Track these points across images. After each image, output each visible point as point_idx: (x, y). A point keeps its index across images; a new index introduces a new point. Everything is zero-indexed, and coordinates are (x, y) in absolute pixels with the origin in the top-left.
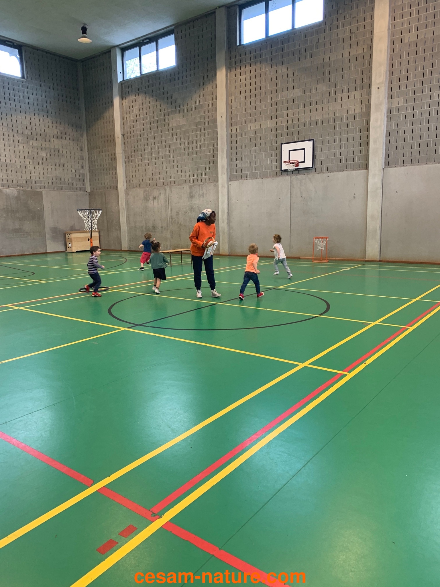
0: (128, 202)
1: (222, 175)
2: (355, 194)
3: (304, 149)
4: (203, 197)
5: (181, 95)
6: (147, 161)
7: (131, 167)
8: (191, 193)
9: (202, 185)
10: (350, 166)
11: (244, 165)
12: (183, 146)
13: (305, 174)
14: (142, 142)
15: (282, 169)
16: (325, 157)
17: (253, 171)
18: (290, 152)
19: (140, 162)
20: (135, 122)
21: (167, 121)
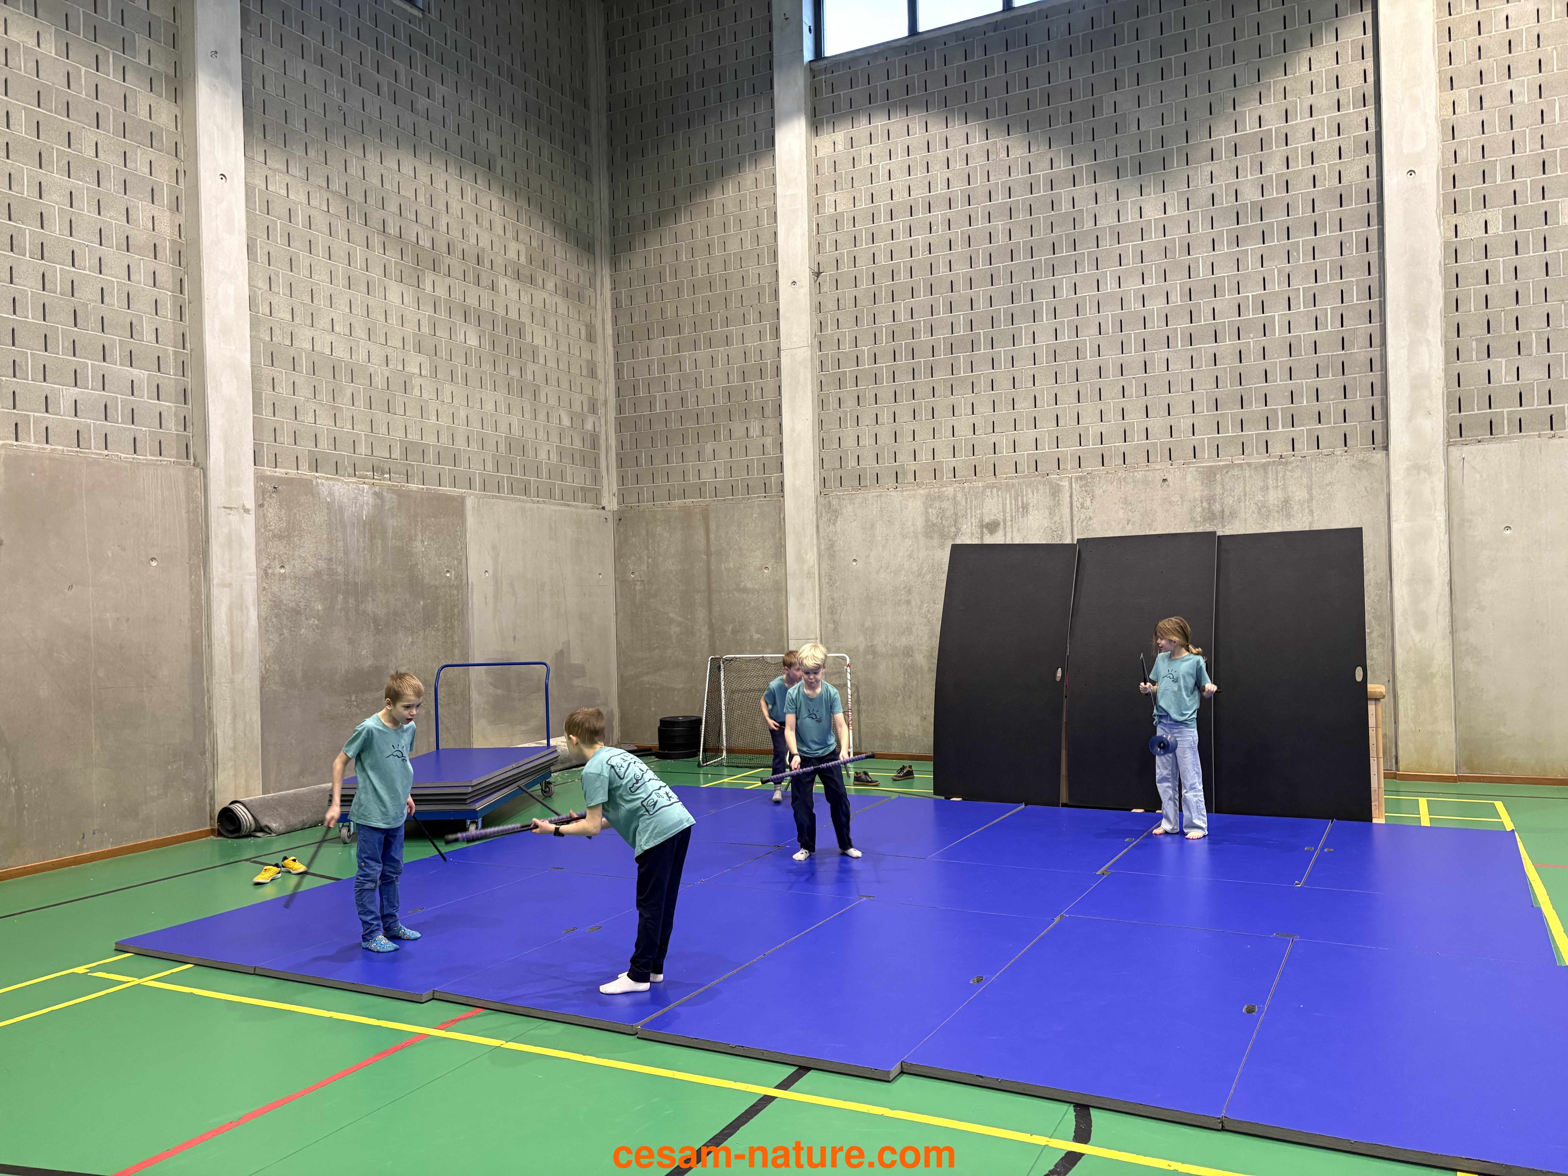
0: (831, 546)
5: (1151, 101)
6: (942, 374)
7: (850, 403)
8: (1211, 499)
12: (1156, 305)
14: (922, 297)
19: (904, 380)
20: (883, 220)
21: (1065, 207)
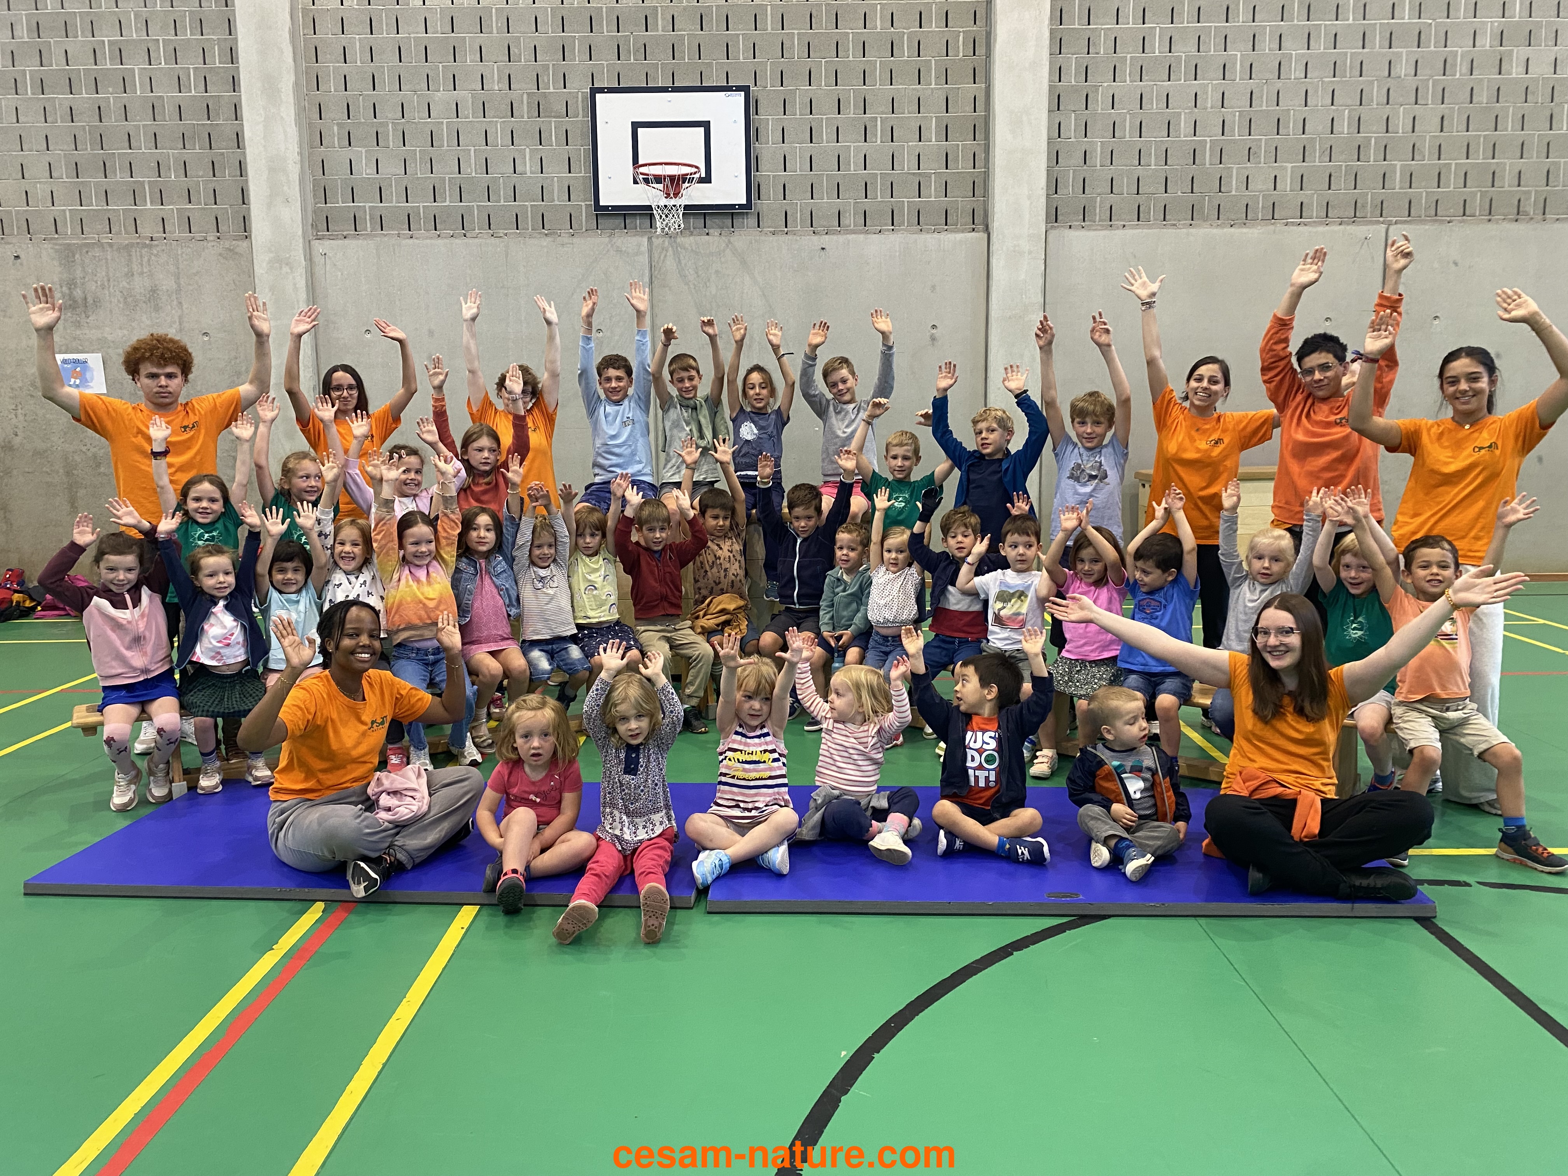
1: (270, 205)
2: (934, 327)
3: (706, 125)
4: (157, 309)
9: (145, 246)
10: (906, 215)
11: (391, 169)
13: (711, 231)
15: (601, 204)
16: (798, 166)
17: (448, 201)
18: (640, 131)
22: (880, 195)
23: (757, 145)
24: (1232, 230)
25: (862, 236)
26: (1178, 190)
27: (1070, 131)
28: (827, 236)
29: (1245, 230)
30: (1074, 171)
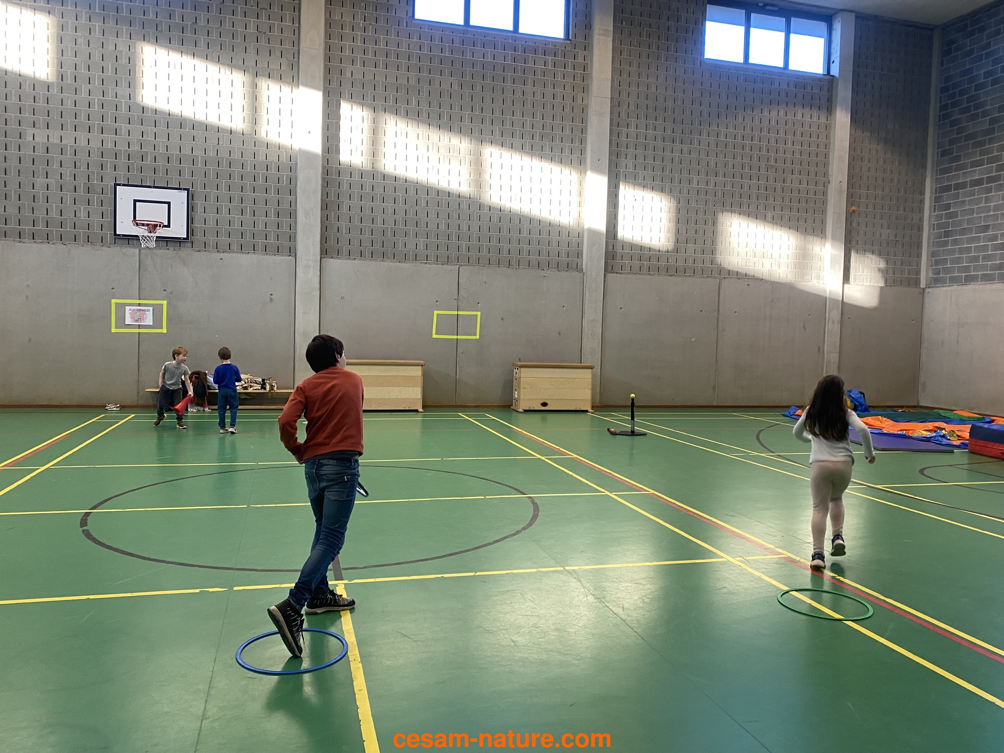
2: (271, 294)
10: (260, 247)
11: (12, 210)
13: (170, 248)
15: (117, 233)
17: (40, 227)
18: (137, 203)
22: (248, 238)
23: (192, 213)
24: (399, 264)
25: (239, 255)
26: (377, 246)
27: (332, 218)
28: (223, 254)
29: (403, 264)
30: (334, 235)
